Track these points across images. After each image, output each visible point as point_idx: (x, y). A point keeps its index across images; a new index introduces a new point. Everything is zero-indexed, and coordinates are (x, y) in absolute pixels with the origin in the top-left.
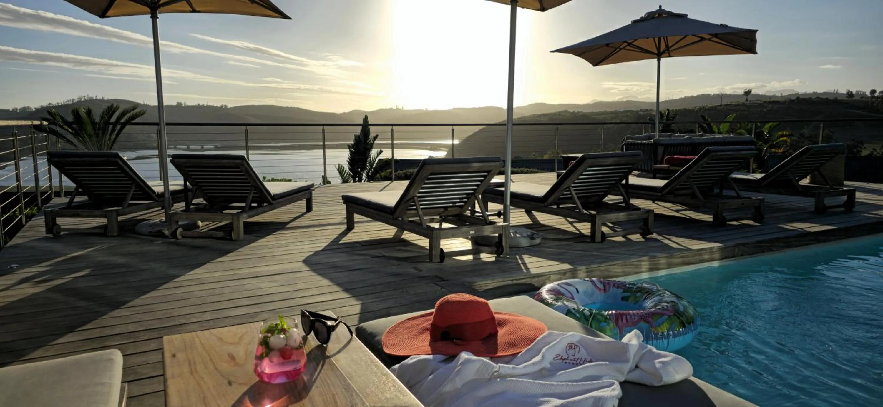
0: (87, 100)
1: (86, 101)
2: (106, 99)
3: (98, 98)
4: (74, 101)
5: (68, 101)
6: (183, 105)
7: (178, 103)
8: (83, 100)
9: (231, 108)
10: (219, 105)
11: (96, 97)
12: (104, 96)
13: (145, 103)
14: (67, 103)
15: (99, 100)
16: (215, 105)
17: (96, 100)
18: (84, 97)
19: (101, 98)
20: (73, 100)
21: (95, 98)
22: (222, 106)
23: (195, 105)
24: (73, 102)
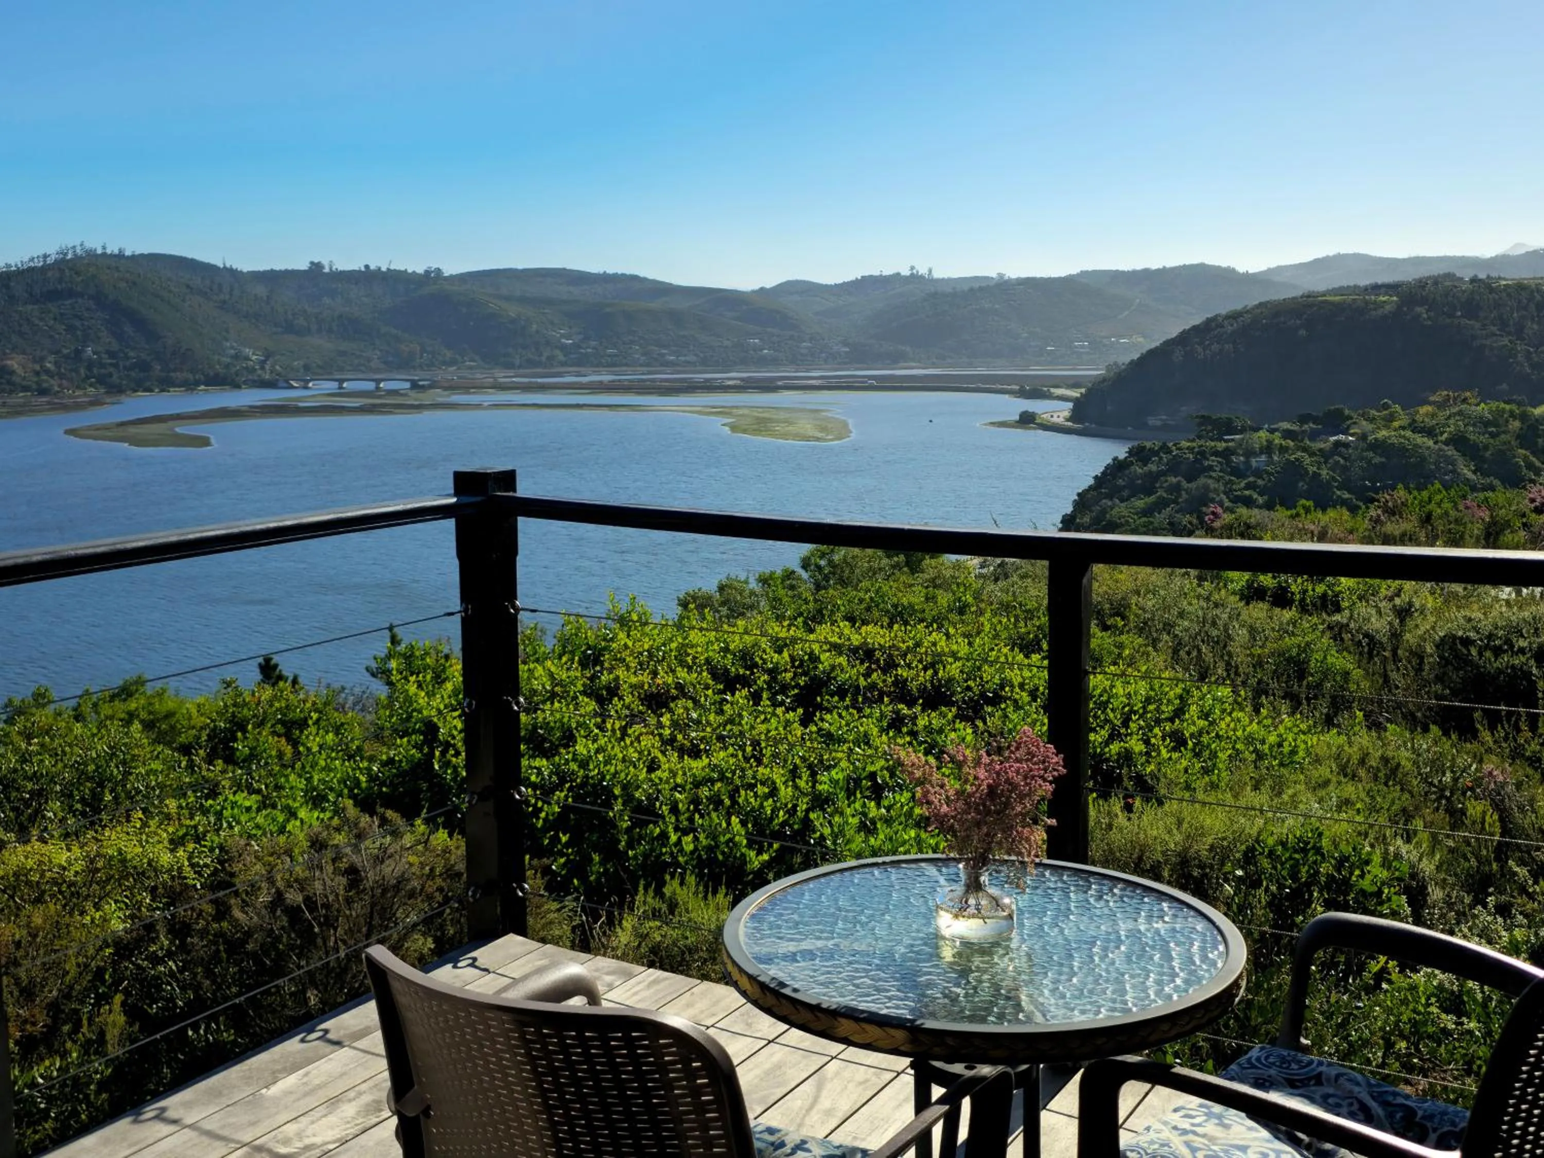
0: (81, 258)
1: (77, 257)
2: (128, 253)
3: (109, 251)
4: (49, 261)
5: (32, 260)
6: (327, 270)
7: (312, 263)
8: (69, 256)
9: (451, 276)
10: (420, 270)
11: (104, 248)
12: (123, 247)
13: (228, 265)
14: (32, 264)
15: (112, 256)
16: (410, 271)
17: (104, 255)
18: (74, 247)
19: (116, 252)
20: (45, 256)
21: (99, 251)
22: (427, 272)
23: (357, 268)
24: (45, 261)
